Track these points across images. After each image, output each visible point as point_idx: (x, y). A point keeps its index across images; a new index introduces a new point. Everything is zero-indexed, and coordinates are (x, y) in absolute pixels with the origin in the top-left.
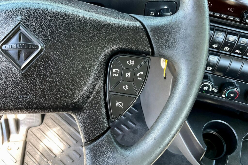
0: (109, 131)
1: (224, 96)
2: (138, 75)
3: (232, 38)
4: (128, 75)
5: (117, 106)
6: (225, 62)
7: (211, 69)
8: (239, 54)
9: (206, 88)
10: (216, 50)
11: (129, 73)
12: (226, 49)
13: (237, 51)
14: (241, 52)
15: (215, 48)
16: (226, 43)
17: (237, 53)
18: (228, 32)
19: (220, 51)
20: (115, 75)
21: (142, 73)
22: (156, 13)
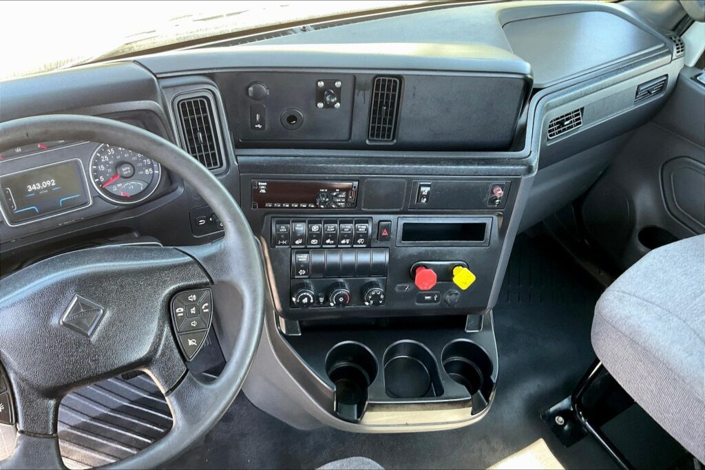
0: (189, 372)
1: (332, 304)
2: (203, 307)
3: (315, 228)
4: (193, 311)
5: (190, 344)
6: (318, 258)
7: (304, 272)
8: (332, 244)
9: (305, 300)
10: (303, 247)
11: (194, 309)
12: (314, 241)
13: (328, 241)
14: (333, 242)
15: (300, 244)
16: (311, 236)
17: (329, 244)
18: (308, 221)
19: (308, 246)
20: (180, 315)
21: (206, 304)
22: (207, 219)
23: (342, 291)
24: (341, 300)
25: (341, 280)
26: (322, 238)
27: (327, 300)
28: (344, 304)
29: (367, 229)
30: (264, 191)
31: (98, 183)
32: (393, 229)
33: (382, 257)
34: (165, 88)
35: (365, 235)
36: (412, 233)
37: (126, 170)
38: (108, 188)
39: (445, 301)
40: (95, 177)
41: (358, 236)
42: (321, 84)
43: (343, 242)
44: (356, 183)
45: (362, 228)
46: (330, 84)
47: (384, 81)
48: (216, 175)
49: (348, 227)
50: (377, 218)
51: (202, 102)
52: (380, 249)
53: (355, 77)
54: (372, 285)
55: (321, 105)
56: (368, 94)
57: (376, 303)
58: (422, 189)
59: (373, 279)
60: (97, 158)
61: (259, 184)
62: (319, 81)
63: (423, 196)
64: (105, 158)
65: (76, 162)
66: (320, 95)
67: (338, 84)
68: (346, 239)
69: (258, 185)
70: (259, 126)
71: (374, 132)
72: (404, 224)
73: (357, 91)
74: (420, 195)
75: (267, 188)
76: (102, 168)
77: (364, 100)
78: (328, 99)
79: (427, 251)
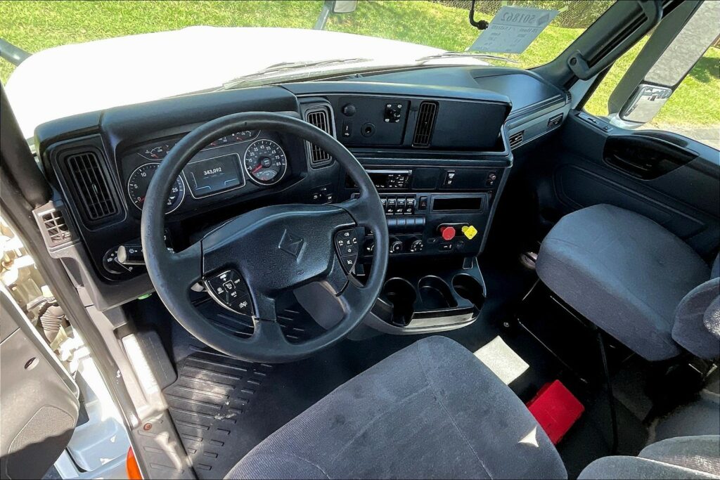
0: (350, 281)
1: (391, 252)
2: (353, 241)
5: (349, 263)
8: (392, 213)
11: (349, 241)
14: (392, 211)
17: (390, 212)
20: (341, 245)
21: (355, 239)
22: (318, 195)
23: (397, 243)
24: (398, 248)
26: (386, 208)
27: (389, 249)
28: (399, 251)
29: (413, 202)
31: (249, 170)
32: (428, 202)
33: (421, 221)
34: (301, 103)
35: (412, 206)
36: (439, 204)
37: (266, 162)
38: (254, 175)
39: (456, 249)
40: (247, 166)
41: (408, 207)
42: (389, 106)
43: (398, 211)
44: (411, 171)
45: (410, 201)
46: (395, 105)
47: (427, 105)
48: (356, 157)
49: (402, 201)
50: (419, 194)
51: (322, 114)
52: (419, 217)
53: (410, 102)
54: (415, 239)
55: (387, 120)
56: (417, 112)
57: (418, 250)
58: (450, 175)
59: (413, 235)
60: (248, 153)
62: (389, 103)
64: (252, 154)
65: (235, 156)
66: (388, 114)
67: (400, 106)
68: (400, 208)
70: (347, 134)
71: (417, 139)
72: (435, 199)
73: (410, 111)
74: (448, 179)
76: (250, 160)
77: (414, 117)
78: (395, 115)
79: (447, 217)
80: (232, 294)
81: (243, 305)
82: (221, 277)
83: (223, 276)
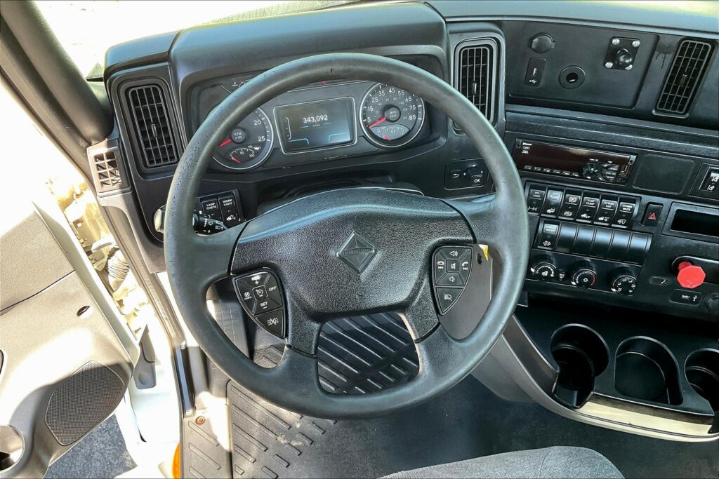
1: (574, 283)
2: (463, 265)
3: (573, 199)
4: (453, 266)
5: (445, 298)
6: (568, 232)
7: (549, 244)
8: (587, 219)
9: (545, 274)
10: (554, 217)
11: (454, 264)
12: (568, 213)
13: (584, 216)
14: (589, 217)
15: (552, 214)
16: (565, 206)
17: (584, 219)
18: (566, 190)
19: (560, 218)
20: (440, 268)
21: (467, 263)
22: (461, 174)
23: (588, 272)
24: (586, 280)
25: (588, 259)
26: (577, 210)
27: (568, 277)
28: (587, 285)
29: (632, 210)
30: (526, 152)
31: (365, 124)
32: (663, 213)
33: (642, 243)
34: (451, 33)
35: (628, 216)
36: (684, 222)
37: (392, 114)
38: (373, 130)
39: (707, 305)
40: (364, 117)
41: (620, 215)
42: (616, 41)
43: (601, 219)
44: (633, 157)
45: (627, 207)
46: (627, 42)
47: (693, 45)
49: (610, 204)
50: (647, 199)
51: (485, 51)
52: (642, 234)
53: (658, 37)
54: (624, 271)
55: (609, 65)
56: (669, 57)
57: (625, 292)
58: (713, 175)
59: (625, 265)
60: (369, 98)
61: (524, 144)
62: (614, 38)
63: (711, 183)
64: (375, 100)
65: (350, 102)
66: (612, 54)
67: (636, 43)
68: (605, 216)
69: (522, 146)
70: (534, 81)
71: (664, 101)
72: (678, 211)
73: (656, 53)
74: (709, 181)
75: (532, 150)
76: (371, 109)
77: (662, 65)
78: (622, 59)
79: (698, 246)
80: (262, 305)
81: (273, 321)
82: (253, 279)
83: (256, 277)
